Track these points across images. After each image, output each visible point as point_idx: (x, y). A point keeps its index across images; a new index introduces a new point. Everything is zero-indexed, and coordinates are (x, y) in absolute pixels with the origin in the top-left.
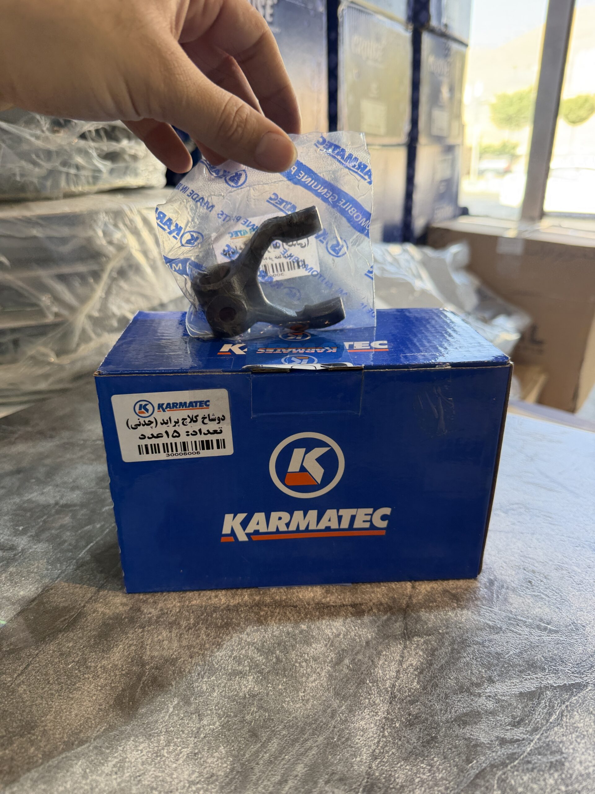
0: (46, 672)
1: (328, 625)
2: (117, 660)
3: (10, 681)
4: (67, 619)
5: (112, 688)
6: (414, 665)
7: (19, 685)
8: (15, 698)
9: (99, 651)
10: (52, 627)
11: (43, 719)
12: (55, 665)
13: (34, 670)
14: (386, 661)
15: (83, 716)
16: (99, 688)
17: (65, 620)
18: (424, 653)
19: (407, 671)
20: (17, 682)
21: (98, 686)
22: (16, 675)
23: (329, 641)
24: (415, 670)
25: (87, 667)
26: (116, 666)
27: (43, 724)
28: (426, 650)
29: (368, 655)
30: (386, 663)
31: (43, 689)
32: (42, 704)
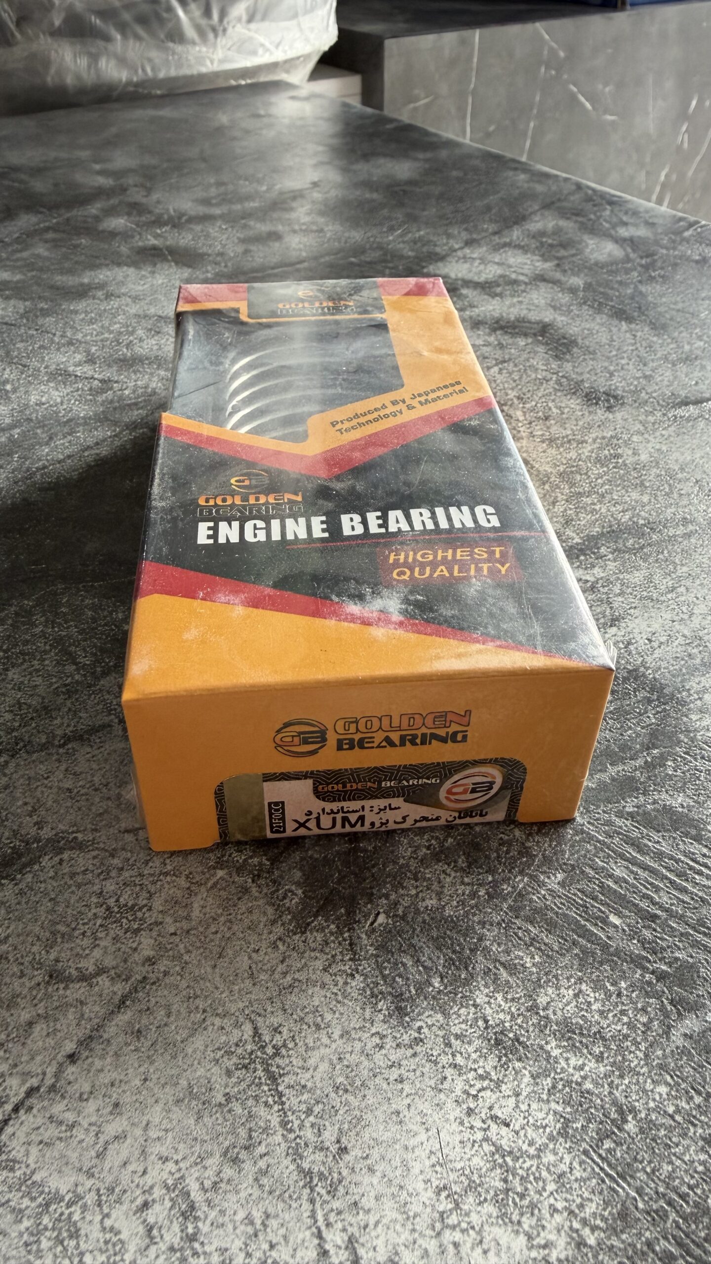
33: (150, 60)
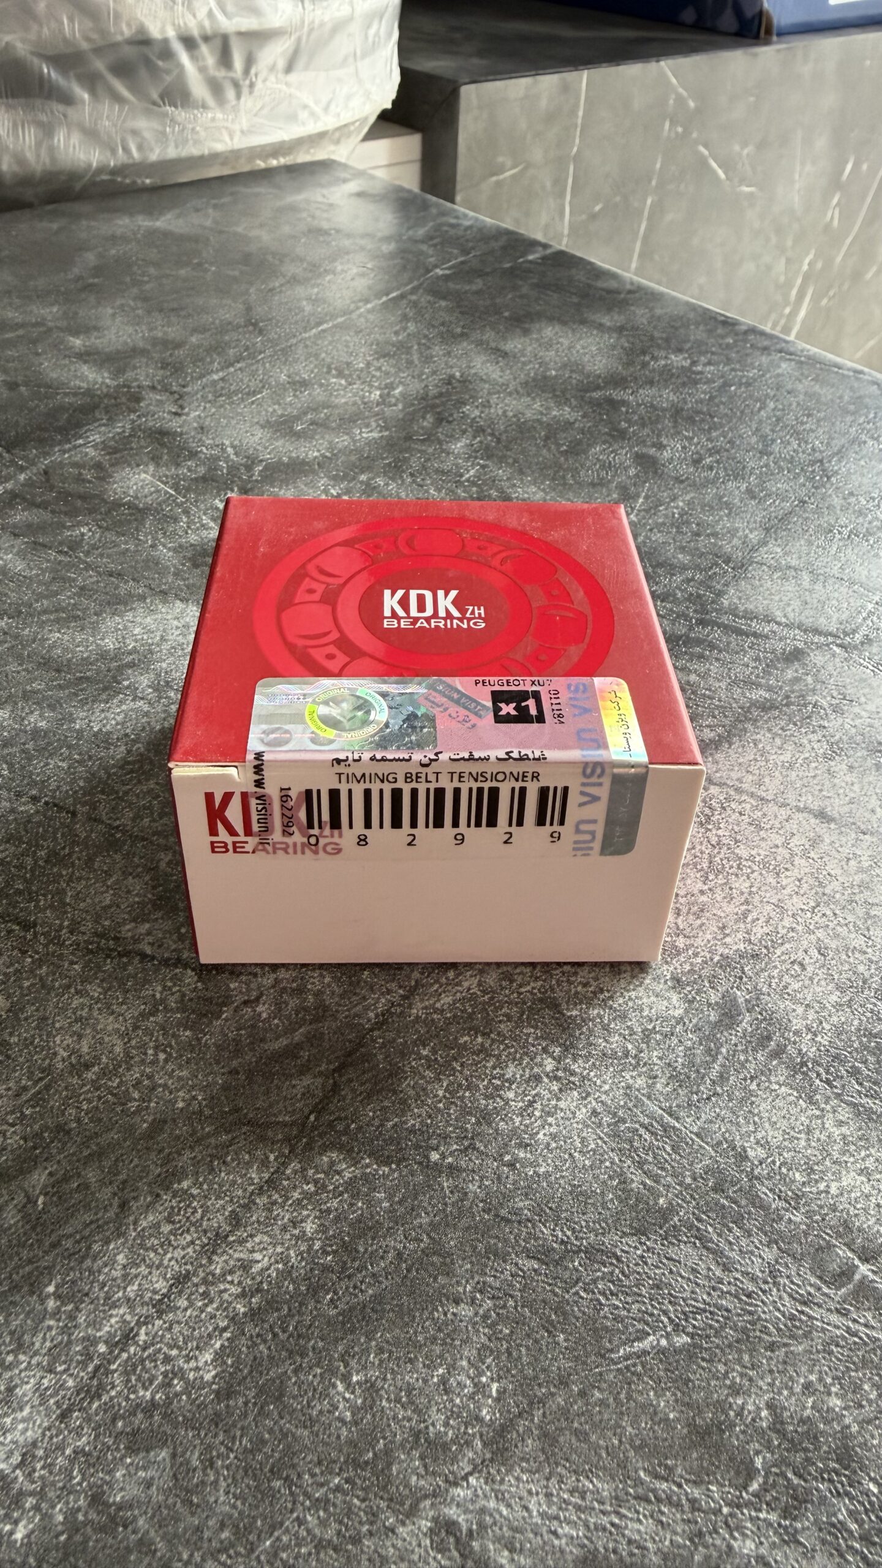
1: (79, 1019)
6: (257, 1268)
14: (169, 1220)
18: (323, 1229)
19: (213, 1290)
23: (41, 1079)
24: (243, 1295)
28: (337, 1219)
29: (122, 1177)
30: (166, 1228)
33: (135, 133)
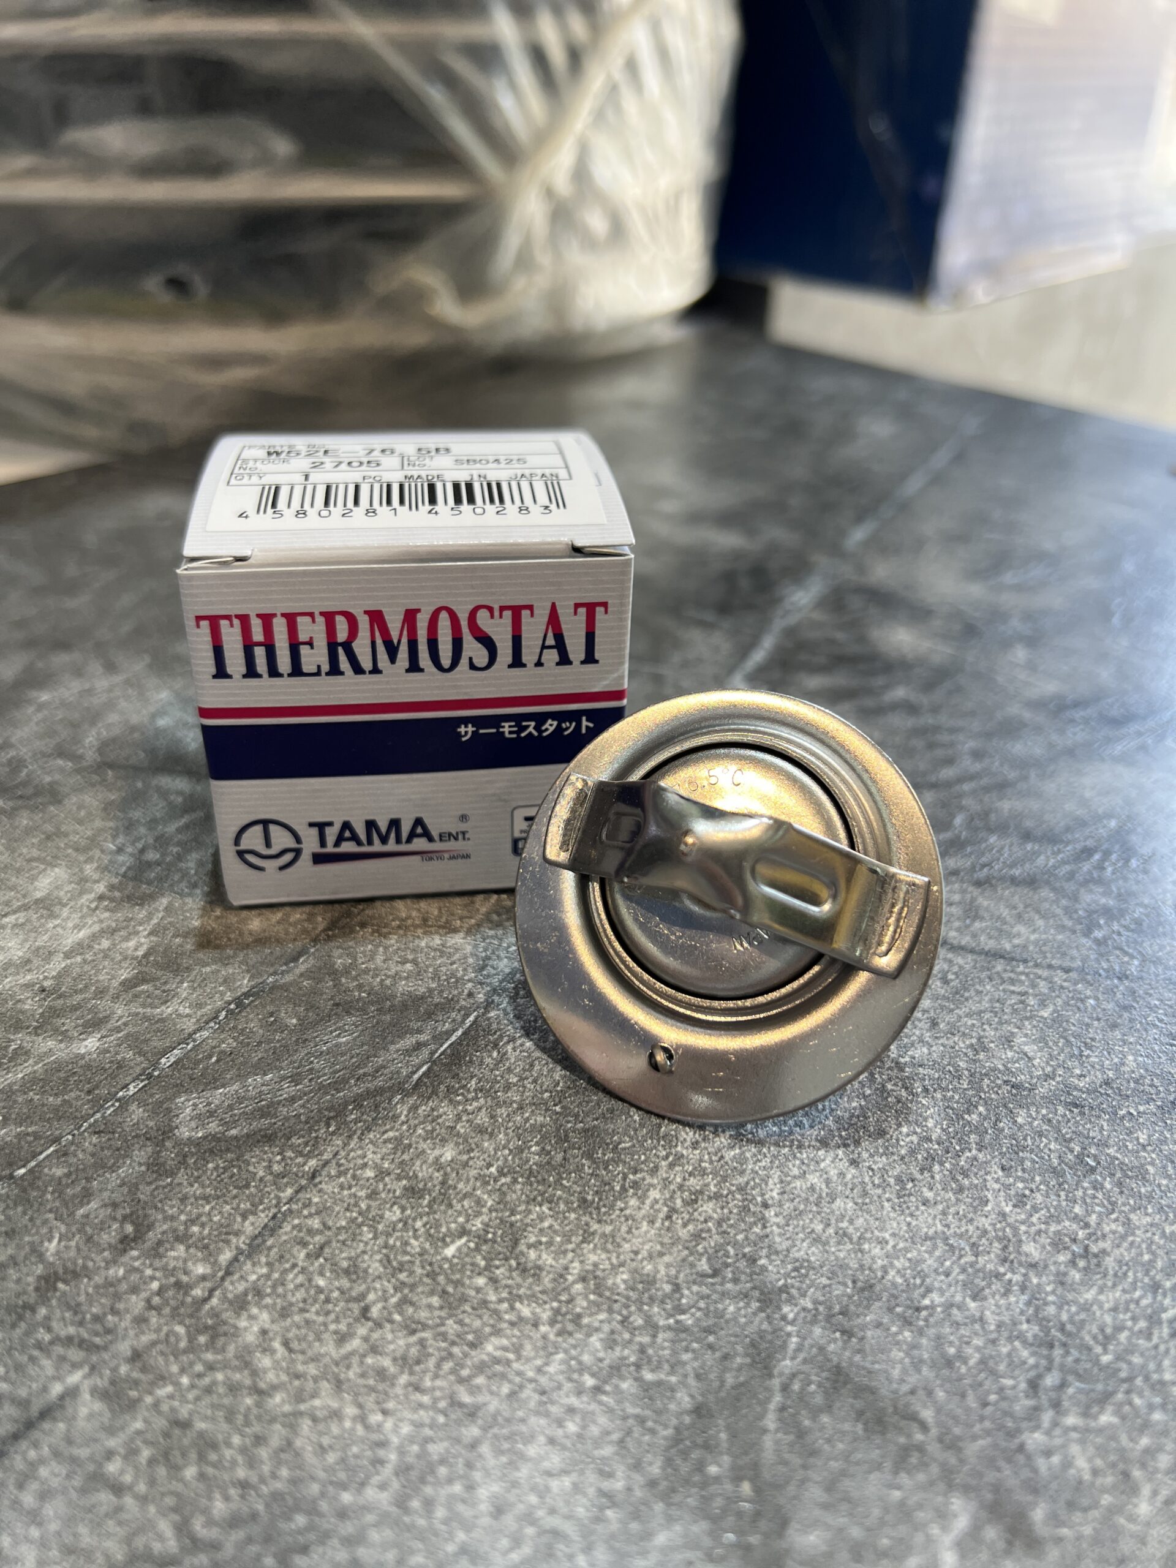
0: (353, 1260)
2: (651, 1257)
3: (204, 1278)
4: (425, 1044)
5: (646, 1388)
7: (240, 1304)
8: (226, 1365)
9: (567, 1203)
10: (369, 1069)
11: (346, 1497)
12: (388, 1235)
13: (304, 1244)
15: (528, 1518)
16: (589, 1382)
17: (419, 1046)
20: (235, 1287)
21: (582, 1369)
22: (226, 1256)
25: (523, 1270)
26: (650, 1281)
27: (348, 1528)
31: (342, 1339)
32: (336, 1415)
